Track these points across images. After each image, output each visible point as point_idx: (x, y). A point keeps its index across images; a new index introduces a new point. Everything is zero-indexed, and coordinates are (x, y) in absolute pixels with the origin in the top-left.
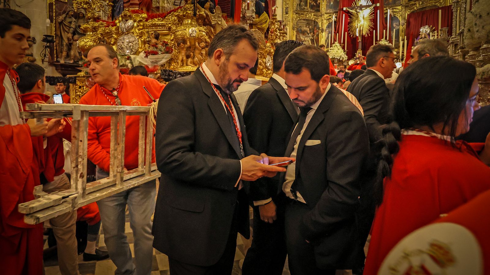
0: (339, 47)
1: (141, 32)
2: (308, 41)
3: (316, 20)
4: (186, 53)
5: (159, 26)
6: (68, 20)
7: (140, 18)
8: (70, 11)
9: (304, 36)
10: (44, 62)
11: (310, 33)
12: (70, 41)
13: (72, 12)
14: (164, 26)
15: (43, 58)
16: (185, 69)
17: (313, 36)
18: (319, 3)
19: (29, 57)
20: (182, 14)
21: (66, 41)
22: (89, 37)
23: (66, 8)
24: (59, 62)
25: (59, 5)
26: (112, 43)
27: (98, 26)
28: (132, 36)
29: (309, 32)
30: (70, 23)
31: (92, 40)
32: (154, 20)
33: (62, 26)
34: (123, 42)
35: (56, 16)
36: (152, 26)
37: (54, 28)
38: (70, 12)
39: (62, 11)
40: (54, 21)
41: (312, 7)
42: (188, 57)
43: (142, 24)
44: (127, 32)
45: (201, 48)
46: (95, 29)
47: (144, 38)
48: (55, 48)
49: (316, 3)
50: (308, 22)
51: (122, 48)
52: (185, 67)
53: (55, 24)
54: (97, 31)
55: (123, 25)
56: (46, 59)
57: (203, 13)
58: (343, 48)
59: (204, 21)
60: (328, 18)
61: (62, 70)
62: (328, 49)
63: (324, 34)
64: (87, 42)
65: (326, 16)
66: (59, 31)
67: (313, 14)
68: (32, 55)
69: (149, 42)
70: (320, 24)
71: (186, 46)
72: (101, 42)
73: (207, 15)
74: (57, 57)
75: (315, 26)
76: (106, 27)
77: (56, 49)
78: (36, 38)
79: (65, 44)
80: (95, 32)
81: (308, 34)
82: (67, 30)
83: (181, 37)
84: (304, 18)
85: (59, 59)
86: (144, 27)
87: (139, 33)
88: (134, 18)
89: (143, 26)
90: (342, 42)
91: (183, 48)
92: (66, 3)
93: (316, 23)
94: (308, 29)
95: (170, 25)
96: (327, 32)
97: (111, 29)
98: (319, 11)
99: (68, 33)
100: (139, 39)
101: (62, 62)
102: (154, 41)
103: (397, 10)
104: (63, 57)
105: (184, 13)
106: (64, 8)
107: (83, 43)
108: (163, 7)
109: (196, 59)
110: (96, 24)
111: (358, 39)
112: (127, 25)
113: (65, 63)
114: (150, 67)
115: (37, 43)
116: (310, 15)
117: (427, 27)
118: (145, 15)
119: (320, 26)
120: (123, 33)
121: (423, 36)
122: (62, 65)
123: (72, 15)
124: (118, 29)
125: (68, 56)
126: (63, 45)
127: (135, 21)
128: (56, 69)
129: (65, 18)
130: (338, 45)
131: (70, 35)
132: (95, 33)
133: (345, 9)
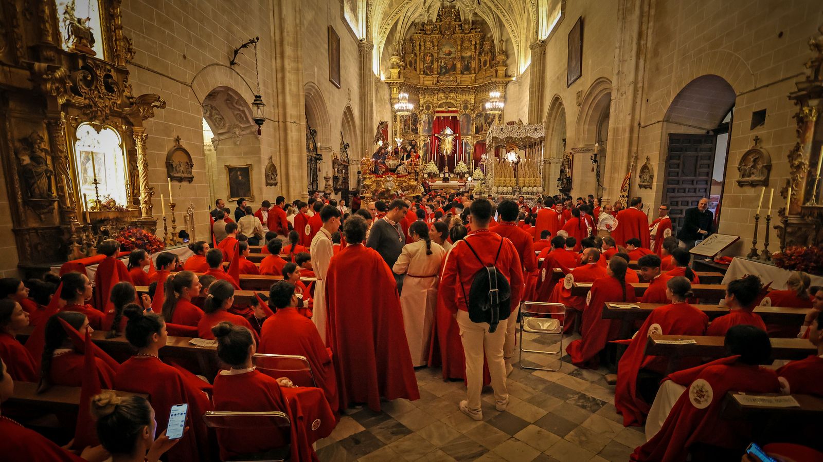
0: (434, 165)
18: (418, 127)
28: (392, 183)
32: (400, 178)
34: (388, 185)
41: (413, 130)
49: (415, 127)
58: (436, 165)
60: (424, 139)
63: (421, 151)
65: (423, 137)
67: (413, 136)
70: (418, 143)
88: (393, 177)
90: (435, 160)
96: (424, 151)
98: (417, 133)
110: (371, 176)
111: (445, 158)
116: (411, 136)
118: (396, 176)
121: (483, 160)
130: (433, 162)
132: (371, 179)
133: (436, 135)
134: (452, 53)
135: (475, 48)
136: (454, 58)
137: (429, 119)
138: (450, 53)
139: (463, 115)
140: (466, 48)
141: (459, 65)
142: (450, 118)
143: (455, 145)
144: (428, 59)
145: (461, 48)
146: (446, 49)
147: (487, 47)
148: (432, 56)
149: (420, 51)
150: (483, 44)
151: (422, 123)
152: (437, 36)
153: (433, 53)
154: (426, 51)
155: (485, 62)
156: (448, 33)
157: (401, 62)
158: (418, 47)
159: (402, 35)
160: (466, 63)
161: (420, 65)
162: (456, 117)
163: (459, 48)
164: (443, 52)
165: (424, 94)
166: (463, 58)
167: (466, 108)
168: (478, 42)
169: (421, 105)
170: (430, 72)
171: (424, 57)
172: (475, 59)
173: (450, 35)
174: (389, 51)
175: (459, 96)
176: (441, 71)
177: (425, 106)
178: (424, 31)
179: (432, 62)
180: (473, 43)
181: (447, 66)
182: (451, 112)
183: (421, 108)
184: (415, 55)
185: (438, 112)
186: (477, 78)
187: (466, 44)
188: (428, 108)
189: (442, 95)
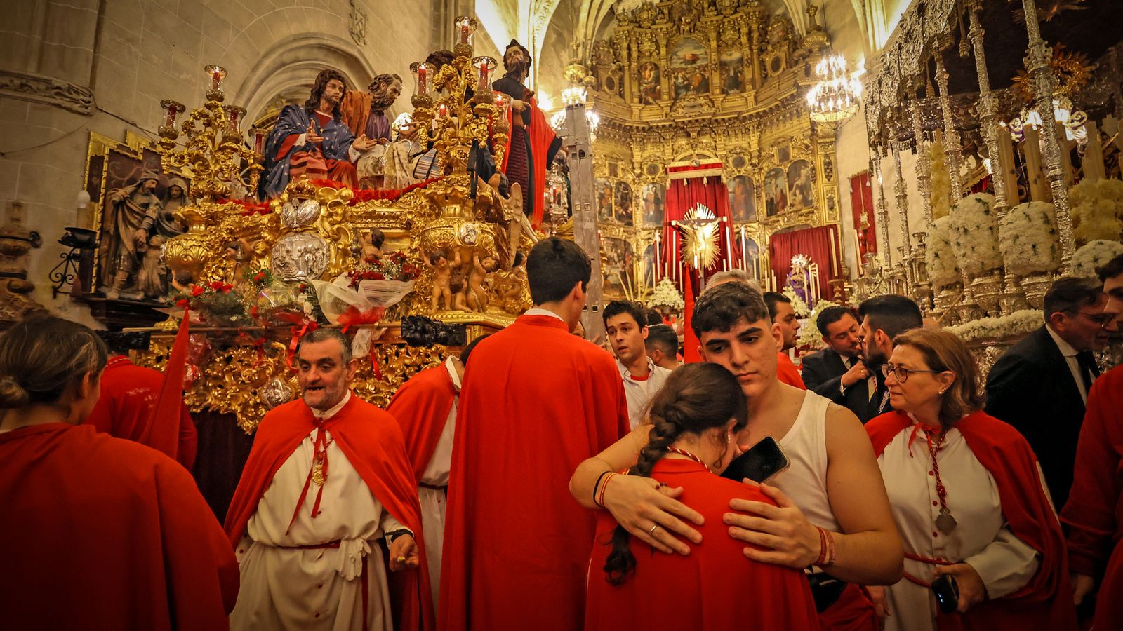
0: (672, 287)
1: (338, 229)
2: (617, 275)
3: (628, 240)
4: (450, 280)
5: (383, 217)
6: (141, 199)
7: (337, 197)
8: (147, 180)
9: (609, 267)
10: (60, 296)
11: (619, 261)
12: (141, 246)
13: (153, 183)
14: (398, 217)
15: (57, 285)
16: (449, 316)
17: (623, 267)
18: (632, 212)
19: (14, 279)
20: (441, 193)
21: (128, 246)
22: (196, 237)
23: (139, 172)
24: (103, 295)
25: (119, 163)
26: (258, 252)
27: (223, 212)
28: (313, 237)
29: (616, 259)
30: (146, 206)
31: (205, 243)
32: (370, 204)
33: (123, 211)
34: (288, 252)
35: (107, 188)
36: (365, 218)
37: (99, 216)
38: (149, 181)
39: (126, 179)
40: (101, 199)
41: (620, 217)
42: (455, 289)
43: (339, 210)
44: (301, 227)
45: (485, 271)
46: (213, 219)
47: (343, 242)
48: (96, 261)
49: (626, 212)
50: (615, 243)
51: (285, 265)
52: (448, 313)
53: (104, 204)
54: (218, 224)
55: (291, 212)
56: (67, 288)
57: (487, 193)
58: (677, 287)
59: (488, 212)
60: (647, 237)
61: (107, 315)
62: (651, 289)
63: (641, 263)
64: (191, 247)
65: (643, 233)
66: (113, 221)
67: (622, 229)
68: (23, 275)
69: (357, 253)
70: (634, 247)
71: (452, 263)
72: (229, 249)
73: (496, 200)
74: (99, 283)
75: (627, 249)
76: (244, 214)
77: (99, 265)
78: (41, 235)
79: (124, 253)
80: (212, 225)
81: (616, 263)
82: (134, 221)
83: (440, 244)
84: (608, 236)
85: (103, 289)
86: (345, 218)
87: (333, 231)
88: (320, 196)
89: (344, 215)
90: (674, 278)
91: (442, 270)
92: (139, 161)
93: (627, 245)
94: (615, 255)
95: (410, 217)
96: (647, 261)
97: (258, 219)
98: (630, 224)
99: (137, 229)
100: (331, 246)
101: (112, 295)
102: (370, 250)
103: (753, 229)
104: (116, 285)
105: (446, 189)
106: (133, 171)
107: (177, 250)
108: (391, 178)
109: (474, 294)
110: (219, 208)
111: (699, 274)
112: (301, 212)
113: (120, 298)
114: (362, 310)
115: (43, 246)
116: (617, 231)
117: (801, 256)
118: (347, 192)
119: (635, 251)
120: (290, 229)
121: (797, 271)
122: (111, 304)
123: (153, 191)
124: (276, 220)
125: (130, 282)
126: (120, 255)
127: (322, 203)
128: (93, 314)
129: (133, 194)
130: (669, 282)
131: (141, 235)
132: (214, 227)
133: (674, 223)
134: (698, 59)
135: (750, 39)
136: (704, 68)
137: (655, 193)
138: (695, 59)
139: (735, 179)
140: (730, 43)
141: (716, 80)
142: (705, 181)
143: (722, 244)
144: (649, 74)
145: (719, 46)
146: (686, 52)
147: (776, 33)
148: (656, 67)
149: (629, 60)
150: (766, 34)
151: (642, 203)
152: (664, 26)
153: (658, 63)
154: (644, 60)
155: (776, 64)
156: (688, 20)
157: (587, 75)
158: (625, 53)
159: (590, 32)
160: (732, 73)
161: (631, 87)
162: (719, 178)
163: (714, 44)
164: (680, 58)
165: (642, 142)
166: (723, 65)
167: (739, 163)
168: (755, 27)
169: (636, 165)
170: (654, 100)
171: (639, 71)
172: (751, 62)
173: (692, 25)
174: (562, 59)
175: (721, 140)
176: (677, 94)
177: (645, 167)
178: (636, 22)
179: (657, 80)
180: (745, 30)
181: (689, 85)
182: (706, 167)
183: (638, 171)
184: (621, 69)
185: (675, 170)
186: (759, 99)
187: (729, 35)
188: (653, 170)
189: (683, 142)
